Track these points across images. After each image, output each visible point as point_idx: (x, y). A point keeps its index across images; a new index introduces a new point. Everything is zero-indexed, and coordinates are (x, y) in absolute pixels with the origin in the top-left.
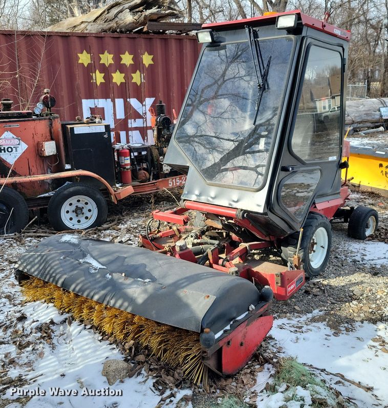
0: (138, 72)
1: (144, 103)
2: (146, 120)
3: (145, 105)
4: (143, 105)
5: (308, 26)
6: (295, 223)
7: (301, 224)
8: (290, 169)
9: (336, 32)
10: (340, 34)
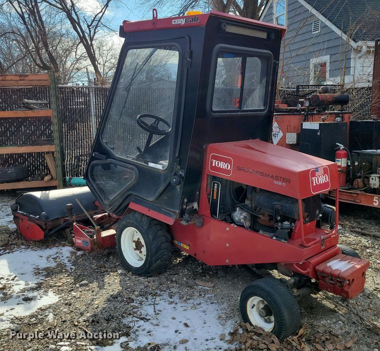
5: (131, 32)
6: (104, 203)
7: (110, 207)
8: (94, 154)
9: (175, 23)
10: (183, 22)
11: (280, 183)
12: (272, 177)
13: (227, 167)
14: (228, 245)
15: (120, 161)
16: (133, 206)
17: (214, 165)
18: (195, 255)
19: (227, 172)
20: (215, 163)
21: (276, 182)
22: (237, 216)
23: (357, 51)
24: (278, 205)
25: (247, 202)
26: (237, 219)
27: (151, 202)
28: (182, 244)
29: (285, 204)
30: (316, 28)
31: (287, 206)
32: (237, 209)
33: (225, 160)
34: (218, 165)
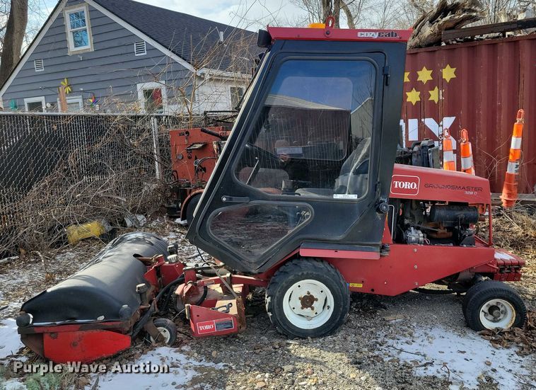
0: (436, 88)
1: (441, 124)
2: (442, 143)
3: (442, 126)
4: (439, 126)
5: (286, 39)
6: (245, 262)
7: (259, 265)
8: (224, 199)
9: (362, 36)
10: (376, 36)
11: (472, 193)
12: (464, 188)
13: (413, 187)
14: (416, 267)
15: (280, 200)
16: (304, 252)
17: (396, 186)
18: (373, 290)
19: (414, 191)
20: (397, 184)
21: (467, 192)
22: (415, 235)
23: (200, 78)
24: (461, 214)
25: (406, 222)
26: (413, 238)
27: (337, 241)
28: (351, 285)
29: (468, 212)
30: (140, 50)
31: (471, 213)
32: (412, 228)
33: (410, 180)
34: (402, 186)
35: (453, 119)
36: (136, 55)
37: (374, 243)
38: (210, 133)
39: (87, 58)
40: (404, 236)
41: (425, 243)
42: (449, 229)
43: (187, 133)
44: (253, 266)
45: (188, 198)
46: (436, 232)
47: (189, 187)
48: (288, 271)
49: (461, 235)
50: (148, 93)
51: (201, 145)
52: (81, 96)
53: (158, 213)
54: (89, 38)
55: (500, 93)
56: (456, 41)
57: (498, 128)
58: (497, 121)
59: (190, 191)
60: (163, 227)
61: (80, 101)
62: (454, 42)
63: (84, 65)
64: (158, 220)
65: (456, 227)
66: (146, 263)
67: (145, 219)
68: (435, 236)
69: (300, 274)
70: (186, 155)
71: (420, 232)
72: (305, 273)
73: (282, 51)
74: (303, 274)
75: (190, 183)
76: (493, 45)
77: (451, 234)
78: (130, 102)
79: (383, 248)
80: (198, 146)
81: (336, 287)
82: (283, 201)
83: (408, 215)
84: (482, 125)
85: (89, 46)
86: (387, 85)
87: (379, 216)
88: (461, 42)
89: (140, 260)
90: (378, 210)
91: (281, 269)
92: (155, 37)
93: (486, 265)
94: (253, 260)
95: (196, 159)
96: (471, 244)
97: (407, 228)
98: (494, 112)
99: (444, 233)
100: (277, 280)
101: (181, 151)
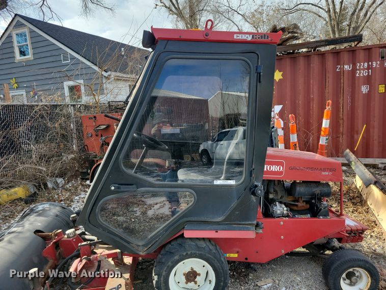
5: (168, 40)
6: (134, 245)
7: (146, 247)
8: (113, 188)
9: (238, 38)
10: (250, 38)
11: (327, 173)
12: (321, 169)
14: (282, 237)
16: (187, 234)
18: (246, 259)
19: (281, 173)
20: (266, 168)
21: (323, 173)
22: (279, 209)
23: (107, 78)
24: (317, 190)
25: (271, 196)
26: (279, 212)
27: (218, 222)
28: (228, 255)
29: (323, 189)
30: (65, 59)
31: (325, 189)
32: (277, 203)
33: (277, 164)
34: (270, 169)
35: (281, 106)
36: (63, 62)
37: (250, 222)
38: (111, 118)
39: (28, 64)
40: (271, 209)
41: (288, 216)
42: (307, 202)
43: (95, 117)
44: (140, 248)
45: (94, 167)
46: (297, 205)
47: (96, 158)
48: (173, 251)
49: (317, 207)
50: (72, 89)
51: (105, 127)
52: (24, 90)
53: (74, 176)
54: (30, 51)
55: (313, 89)
56: (282, 53)
57: (311, 113)
58: (311, 108)
59: (97, 161)
60: (77, 188)
61: (24, 94)
62: (281, 54)
63: (26, 68)
64: (73, 182)
65: (313, 201)
66: (46, 239)
67: (63, 182)
68: (295, 208)
69: (185, 254)
70: (94, 134)
71: (283, 206)
72: (189, 253)
73: (165, 50)
74: (187, 254)
75: (96, 155)
76: (307, 56)
77: (308, 206)
78: (50, 95)
79: (257, 226)
80: (103, 127)
81: (217, 265)
82: (167, 187)
83: (272, 190)
84: (301, 110)
85: (30, 56)
86: (260, 82)
87: (253, 198)
88: (286, 54)
89: (40, 236)
90: (254, 193)
91: (167, 248)
92: (76, 50)
93: (339, 232)
94: (141, 243)
95: (102, 136)
96: (326, 215)
97: (272, 201)
98: (309, 102)
99: (303, 206)
100: (163, 260)
101: (91, 131)
